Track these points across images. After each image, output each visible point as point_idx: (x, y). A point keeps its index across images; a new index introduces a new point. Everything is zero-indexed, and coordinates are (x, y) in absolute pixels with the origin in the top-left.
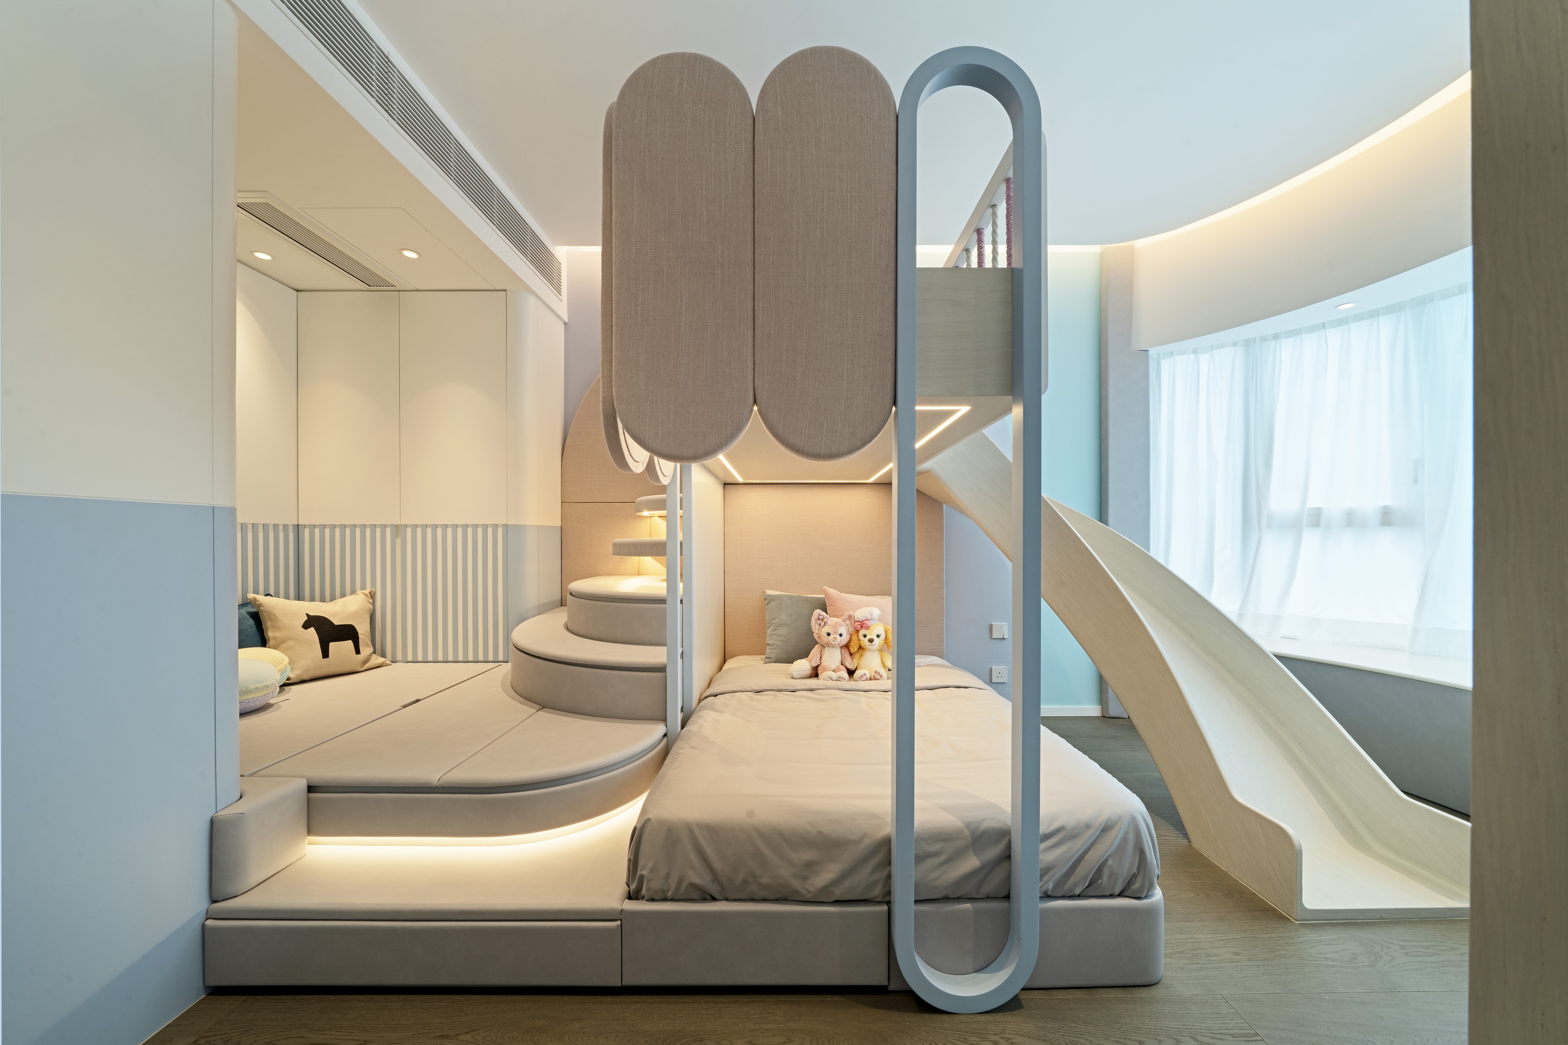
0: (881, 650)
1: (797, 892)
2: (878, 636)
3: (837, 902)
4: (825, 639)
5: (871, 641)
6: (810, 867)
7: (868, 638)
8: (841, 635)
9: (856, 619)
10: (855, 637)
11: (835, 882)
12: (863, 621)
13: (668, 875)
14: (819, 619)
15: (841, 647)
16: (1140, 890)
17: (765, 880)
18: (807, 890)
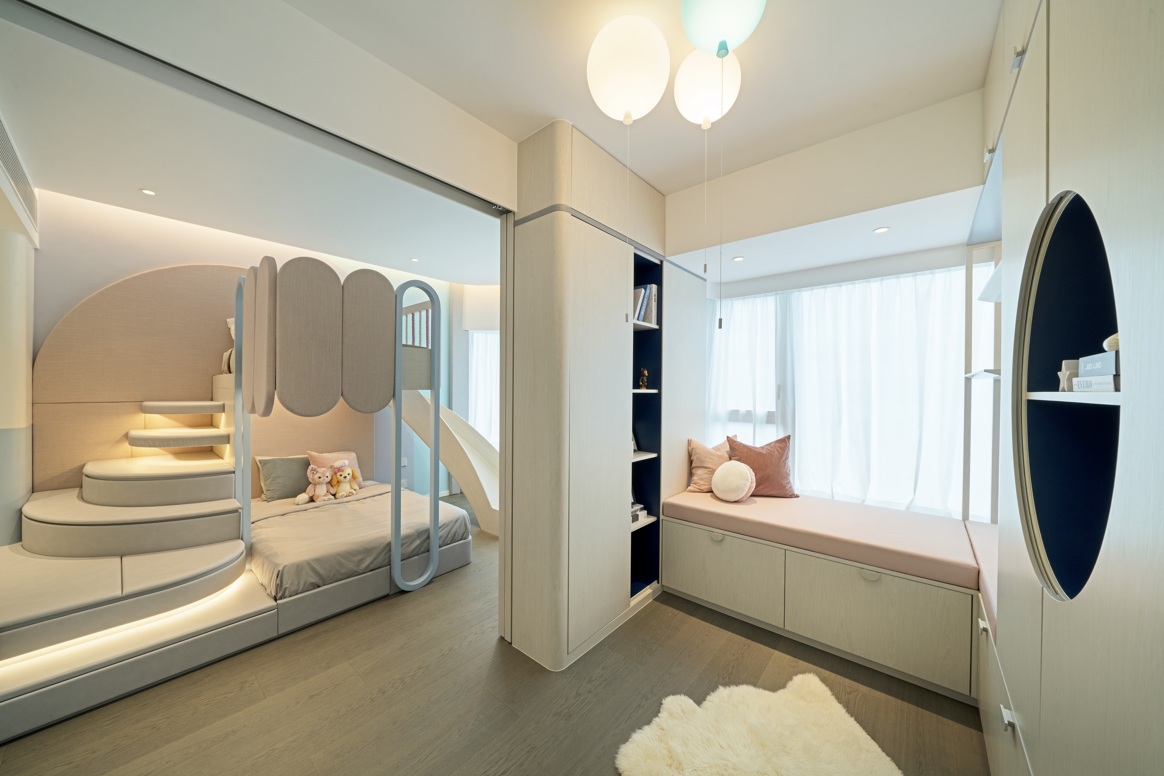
0: (350, 482)
1: (356, 571)
2: (349, 474)
3: (371, 570)
4: (318, 480)
5: (345, 477)
6: (361, 561)
7: (343, 476)
8: (327, 477)
9: (335, 468)
10: (335, 477)
11: (371, 563)
12: (340, 468)
13: (299, 584)
14: (312, 470)
15: (326, 484)
16: (466, 537)
17: (343, 571)
18: (360, 570)
